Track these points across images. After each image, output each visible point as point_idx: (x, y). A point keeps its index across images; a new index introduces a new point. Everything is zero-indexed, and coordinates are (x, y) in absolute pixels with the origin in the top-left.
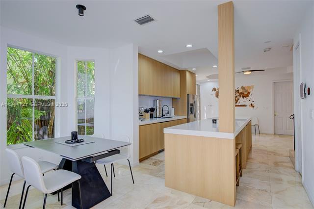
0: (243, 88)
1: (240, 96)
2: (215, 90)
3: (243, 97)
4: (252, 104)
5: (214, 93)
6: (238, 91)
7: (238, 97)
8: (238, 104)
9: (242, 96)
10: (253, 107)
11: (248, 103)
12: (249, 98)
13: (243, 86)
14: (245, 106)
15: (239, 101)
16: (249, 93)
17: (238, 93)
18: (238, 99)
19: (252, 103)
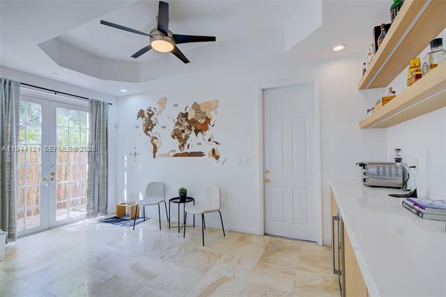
0: (196, 107)
1: (190, 129)
2: (143, 117)
3: (197, 132)
4: (213, 151)
5: (141, 122)
6: (186, 115)
7: (187, 132)
8: (186, 150)
9: (193, 128)
10: (217, 158)
11: (206, 148)
12: (208, 134)
13: (195, 104)
14: (200, 154)
15: (188, 142)
16: (208, 120)
17: (187, 120)
18: (187, 137)
19: (215, 146)
